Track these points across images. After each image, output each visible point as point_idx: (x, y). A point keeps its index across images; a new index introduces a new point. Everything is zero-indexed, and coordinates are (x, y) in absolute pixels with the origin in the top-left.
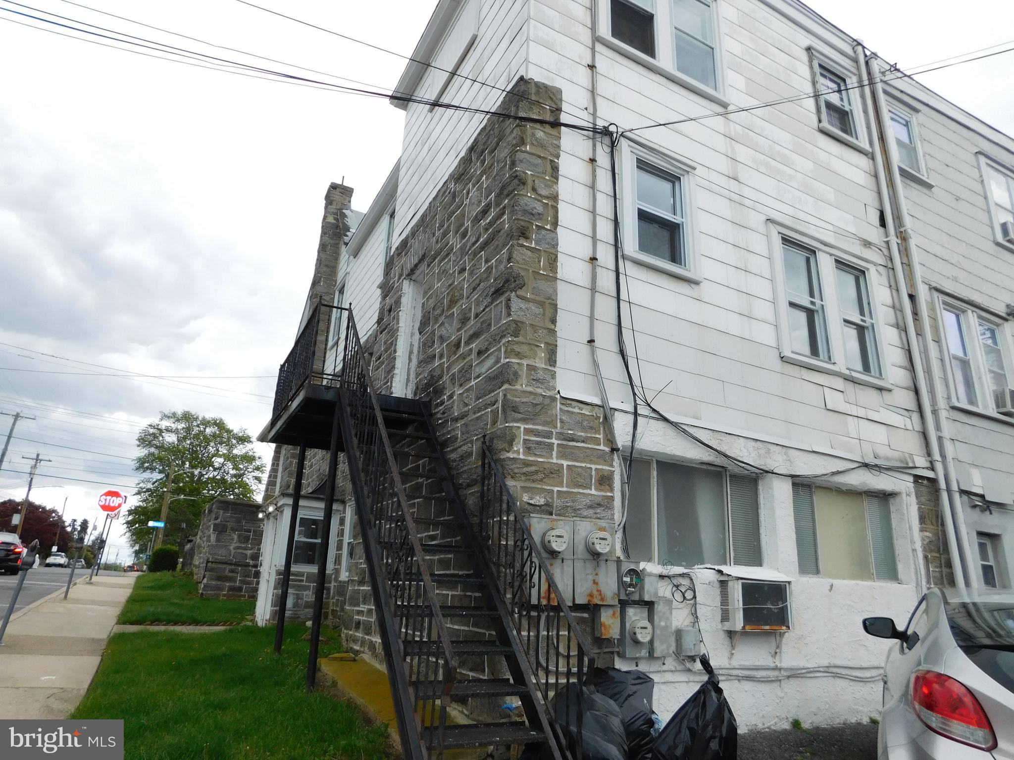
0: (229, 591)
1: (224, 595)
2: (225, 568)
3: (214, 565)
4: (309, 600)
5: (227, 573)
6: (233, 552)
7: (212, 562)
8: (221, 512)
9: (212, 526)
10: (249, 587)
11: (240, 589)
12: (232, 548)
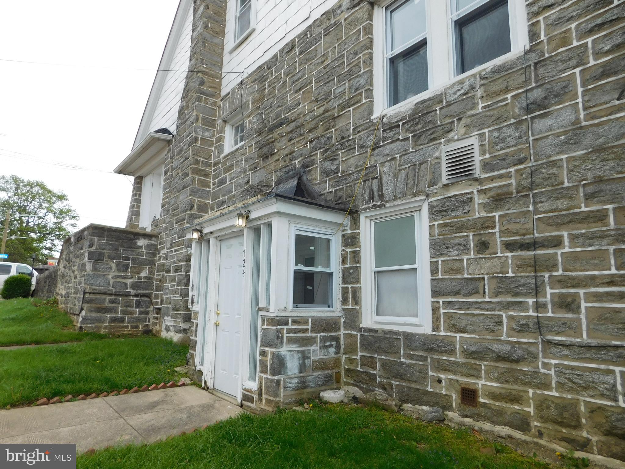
0: (109, 322)
1: (106, 328)
2: (104, 299)
3: (92, 296)
4: (317, 358)
5: (107, 304)
6: (112, 281)
7: (90, 293)
8: (96, 239)
9: (86, 254)
10: (132, 318)
11: (122, 320)
12: (110, 277)
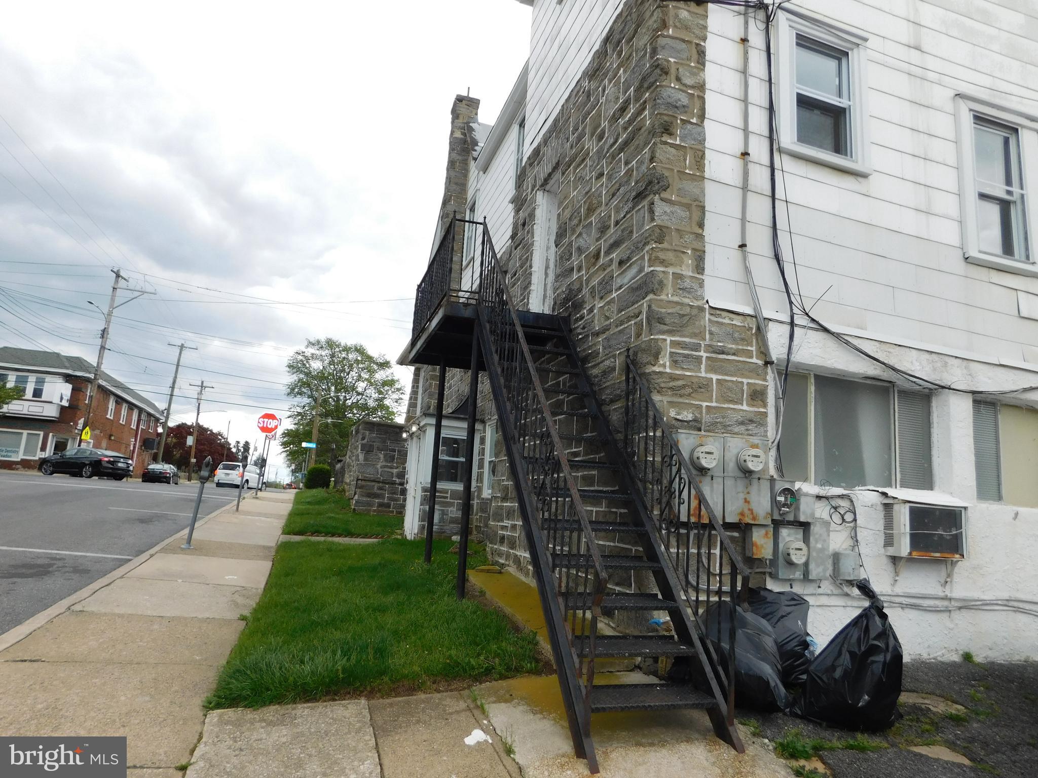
0: (378, 507)
1: (374, 511)
2: (373, 486)
3: (363, 483)
4: (453, 516)
5: (376, 490)
6: (380, 470)
7: (362, 480)
8: (367, 433)
9: (360, 446)
10: (397, 504)
11: (388, 506)
12: (379, 466)
